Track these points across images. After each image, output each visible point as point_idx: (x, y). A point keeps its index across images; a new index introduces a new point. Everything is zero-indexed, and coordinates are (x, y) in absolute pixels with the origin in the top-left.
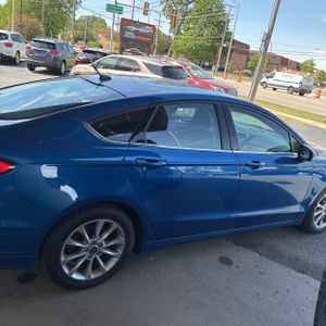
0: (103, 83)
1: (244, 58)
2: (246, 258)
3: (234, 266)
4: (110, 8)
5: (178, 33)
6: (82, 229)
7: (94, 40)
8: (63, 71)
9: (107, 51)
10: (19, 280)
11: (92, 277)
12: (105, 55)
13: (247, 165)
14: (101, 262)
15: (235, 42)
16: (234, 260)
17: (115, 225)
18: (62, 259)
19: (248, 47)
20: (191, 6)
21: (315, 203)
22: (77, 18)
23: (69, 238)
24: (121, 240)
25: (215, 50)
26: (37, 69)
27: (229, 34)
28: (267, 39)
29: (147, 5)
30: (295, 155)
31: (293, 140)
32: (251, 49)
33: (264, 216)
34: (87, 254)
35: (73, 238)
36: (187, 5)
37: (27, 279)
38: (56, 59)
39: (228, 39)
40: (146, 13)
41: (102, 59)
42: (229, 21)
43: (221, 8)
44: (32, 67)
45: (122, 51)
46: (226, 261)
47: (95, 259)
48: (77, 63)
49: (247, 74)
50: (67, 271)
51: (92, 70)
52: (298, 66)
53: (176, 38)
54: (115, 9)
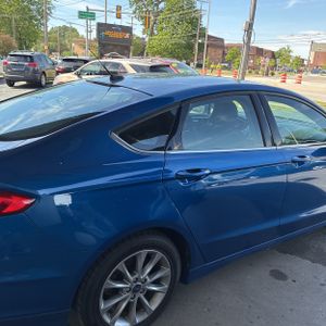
0: (117, 84)
1: (221, 52)
3: (290, 280)
4: (82, 15)
5: (152, 34)
6: (121, 266)
7: (68, 50)
8: (43, 83)
9: (87, 58)
12: (86, 62)
14: (146, 301)
15: (210, 37)
17: (159, 255)
18: (102, 306)
19: (222, 40)
20: (162, 5)
22: (49, 29)
23: (108, 281)
24: (165, 272)
25: (190, 47)
26: (16, 84)
28: (249, 28)
29: (119, 8)
32: (226, 42)
34: (130, 294)
35: (112, 279)
36: (157, 5)
38: (35, 72)
39: (202, 35)
40: (119, 17)
41: (84, 66)
42: (201, 16)
43: (191, 5)
44: (11, 83)
45: (102, 56)
46: (278, 275)
47: (139, 299)
48: (58, 73)
49: (225, 68)
50: (108, 320)
52: (273, 55)
53: (150, 40)
54: (87, 15)
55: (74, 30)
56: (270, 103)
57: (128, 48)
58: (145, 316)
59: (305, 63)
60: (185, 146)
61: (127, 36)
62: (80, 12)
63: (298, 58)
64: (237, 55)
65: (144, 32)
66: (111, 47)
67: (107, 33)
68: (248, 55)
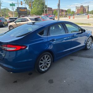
1: (51, 11)
2: (76, 58)
4: (11, 5)
5: (32, 8)
6: (42, 58)
7: (7, 15)
8: (4, 26)
10: (29, 75)
11: (46, 69)
13: (72, 36)
15: (48, 8)
16: (74, 59)
17: (48, 56)
18: (39, 66)
19: (52, 8)
21: (87, 42)
23: (40, 61)
24: (50, 59)
25: (43, 11)
27: (46, 6)
28: (59, 5)
29: (21, 2)
30: (81, 32)
31: (80, 29)
33: (77, 48)
34: (44, 64)
37: (30, 74)
38: (1, 23)
39: (46, 7)
40: (22, 5)
42: (45, 2)
46: (72, 60)
47: (46, 65)
50: (41, 69)
51: (15, 23)
52: (66, 11)
53: (31, 10)
54: (12, 5)
55: (8, 9)
56: (66, 25)
57: (26, 13)
58: (47, 69)
59: (75, 12)
60: (51, 35)
61: (26, 10)
62: (10, 4)
63: (73, 11)
64: (56, 12)
65: (29, 8)
66: (21, 14)
67: (20, 10)
68: (59, 12)
